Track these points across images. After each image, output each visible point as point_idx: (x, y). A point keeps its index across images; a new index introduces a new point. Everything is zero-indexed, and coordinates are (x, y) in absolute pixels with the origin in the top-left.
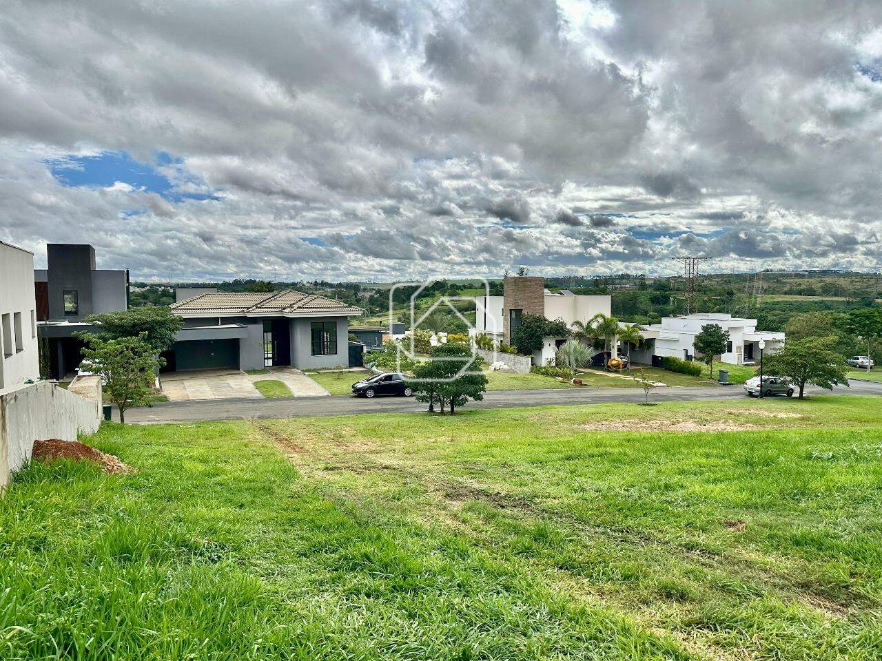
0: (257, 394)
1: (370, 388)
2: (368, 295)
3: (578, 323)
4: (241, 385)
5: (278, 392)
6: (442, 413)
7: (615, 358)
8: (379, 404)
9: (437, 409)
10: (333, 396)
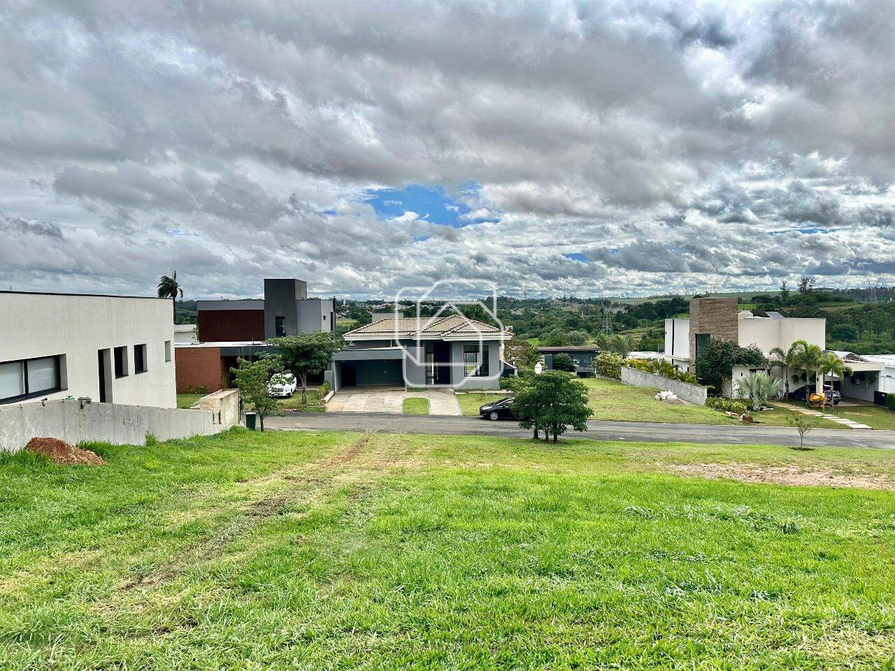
0: (399, 410)
1: (495, 411)
2: (615, 311)
3: (778, 351)
4: (392, 401)
5: (418, 410)
6: (547, 441)
7: (820, 393)
8: (495, 427)
9: (542, 435)
10: (464, 417)
